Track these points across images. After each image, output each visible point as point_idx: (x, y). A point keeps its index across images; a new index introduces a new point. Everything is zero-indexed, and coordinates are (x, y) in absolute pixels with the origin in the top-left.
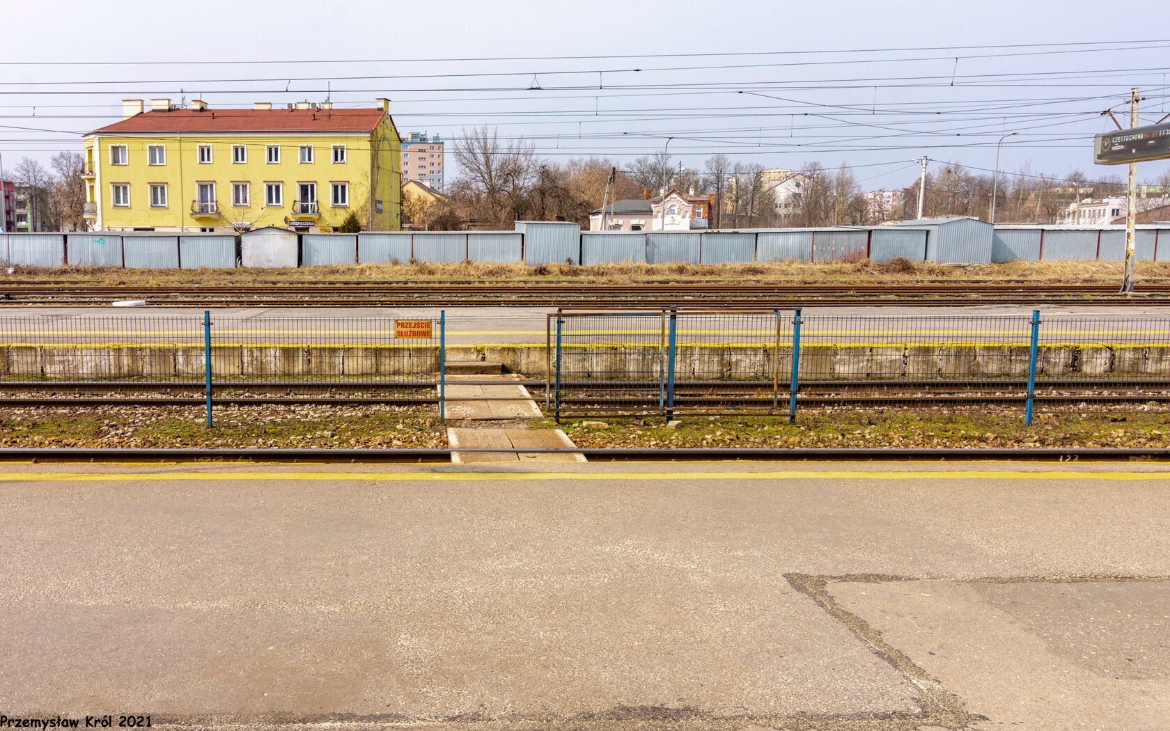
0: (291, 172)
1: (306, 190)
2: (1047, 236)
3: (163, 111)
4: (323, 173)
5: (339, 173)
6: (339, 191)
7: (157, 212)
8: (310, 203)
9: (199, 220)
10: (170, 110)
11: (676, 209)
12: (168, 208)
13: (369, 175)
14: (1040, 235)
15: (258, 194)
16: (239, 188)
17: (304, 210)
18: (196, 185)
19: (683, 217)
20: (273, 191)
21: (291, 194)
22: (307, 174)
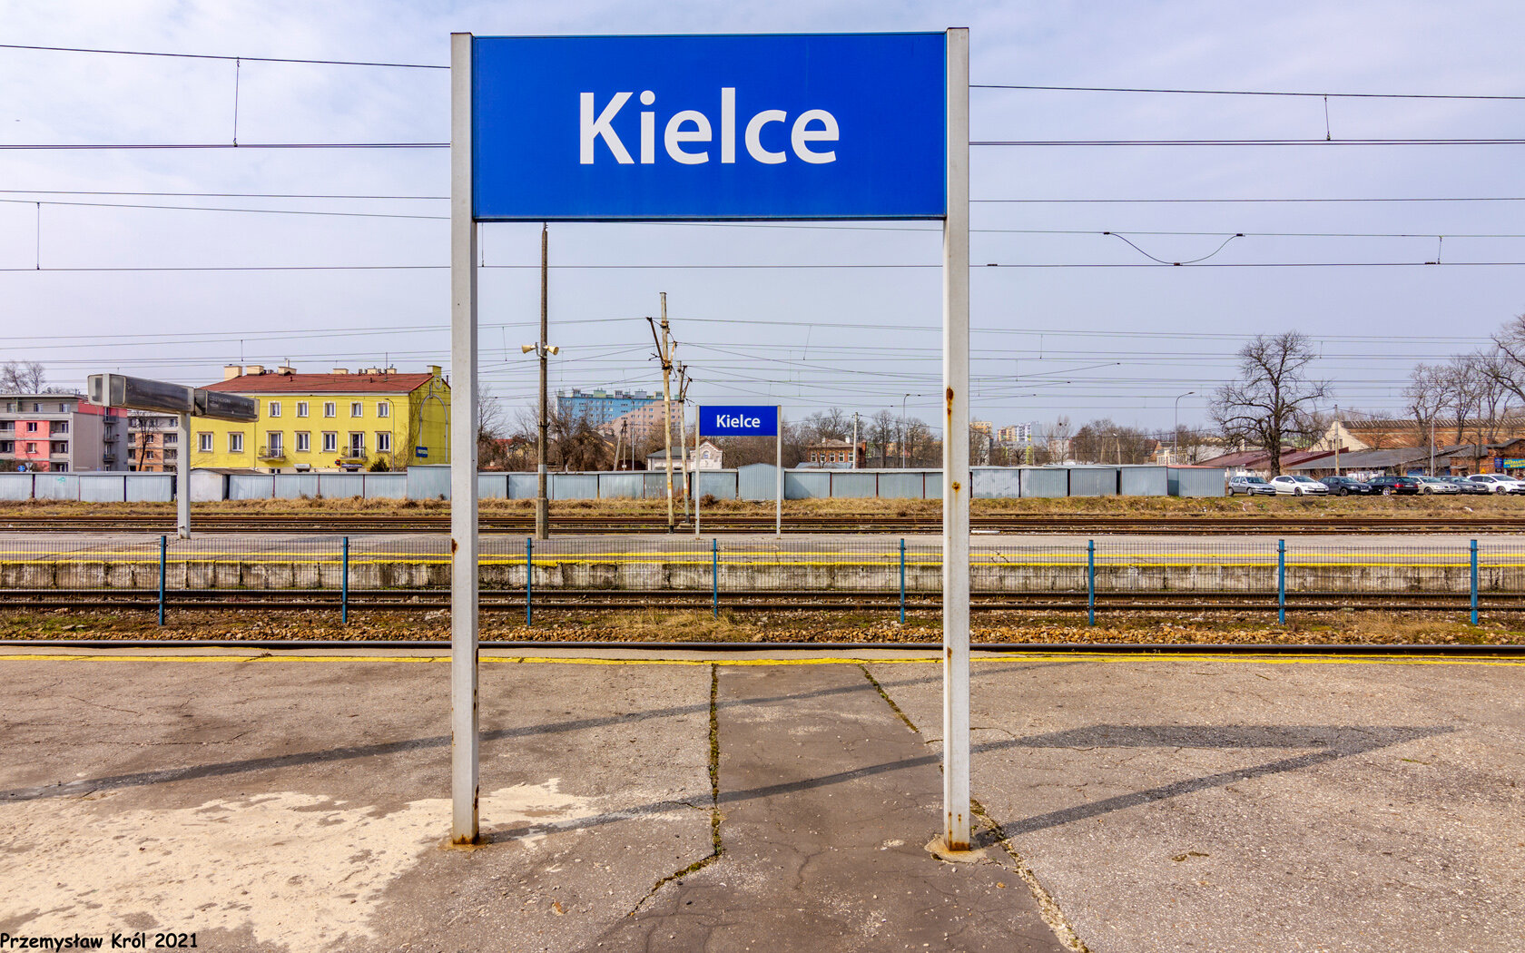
0: (344, 426)
1: (356, 438)
2: (834, 477)
3: (256, 375)
4: (370, 424)
5: (384, 425)
6: (383, 439)
7: (235, 456)
8: (360, 449)
9: (268, 462)
10: (261, 374)
11: (709, 454)
12: (243, 453)
13: (408, 427)
14: (829, 477)
15: (317, 441)
16: (302, 438)
17: (356, 454)
18: (267, 434)
19: (715, 461)
20: (329, 439)
21: (344, 441)
22: (357, 426)
